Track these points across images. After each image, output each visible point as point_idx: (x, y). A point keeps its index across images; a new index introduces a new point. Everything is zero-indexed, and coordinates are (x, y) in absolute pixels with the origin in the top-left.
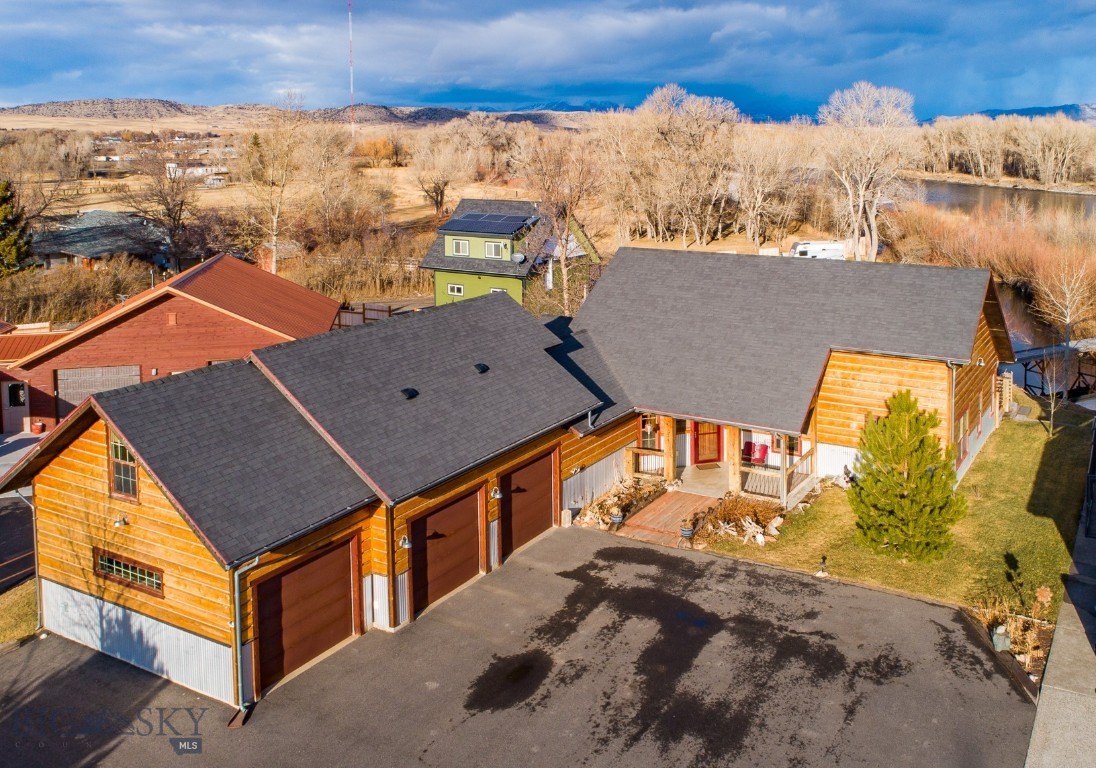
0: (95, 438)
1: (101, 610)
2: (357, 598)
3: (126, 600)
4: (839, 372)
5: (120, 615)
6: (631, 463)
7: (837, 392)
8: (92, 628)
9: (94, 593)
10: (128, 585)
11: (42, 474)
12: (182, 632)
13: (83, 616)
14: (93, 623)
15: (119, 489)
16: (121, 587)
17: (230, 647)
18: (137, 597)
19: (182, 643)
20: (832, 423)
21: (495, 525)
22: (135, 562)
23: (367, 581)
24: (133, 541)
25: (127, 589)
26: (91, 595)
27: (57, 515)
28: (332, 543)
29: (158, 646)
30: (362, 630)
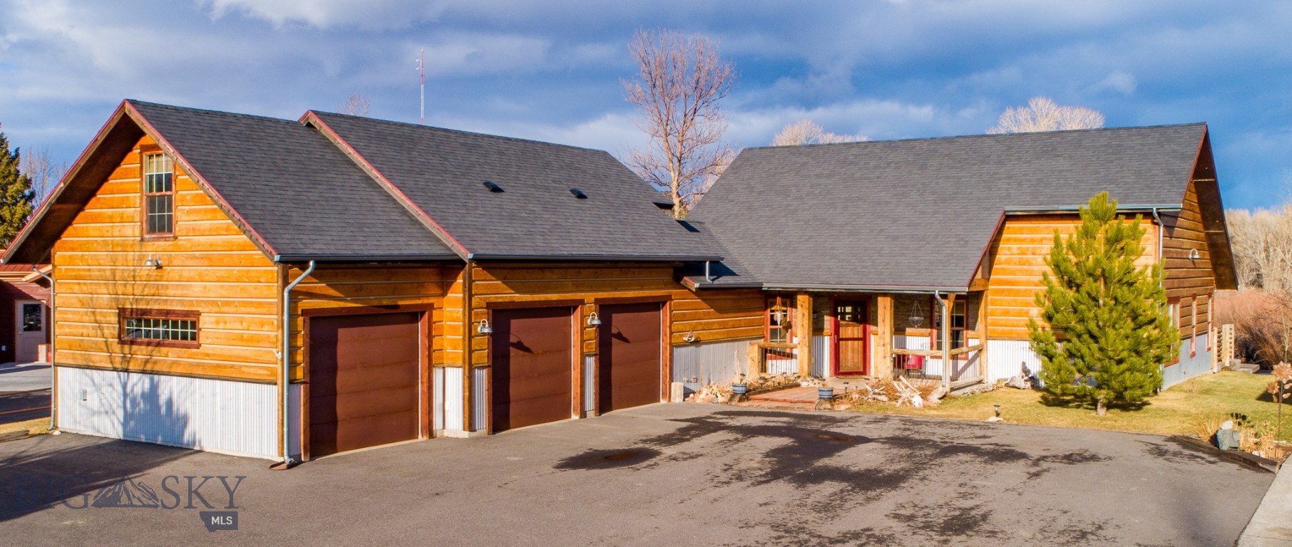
0: (127, 174)
1: (124, 386)
2: (426, 390)
3: (155, 363)
4: (1015, 247)
5: (147, 386)
6: (756, 360)
7: (1013, 273)
8: (114, 413)
9: (118, 366)
10: (158, 345)
11: (64, 238)
12: (218, 382)
13: (104, 401)
14: (115, 406)
15: (152, 230)
16: (150, 348)
17: (276, 384)
18: (170, 355)
19: (218, 398)
20: (1006, 313)
21: (591, 363)
22: (168, 312)
23: (437, 374)
24: (167, 287)
25: (157, 349)
26: (115, 369)
27: (79, 284)
28: (397, 307)
29: (190, 412)
30: (431, 434)
